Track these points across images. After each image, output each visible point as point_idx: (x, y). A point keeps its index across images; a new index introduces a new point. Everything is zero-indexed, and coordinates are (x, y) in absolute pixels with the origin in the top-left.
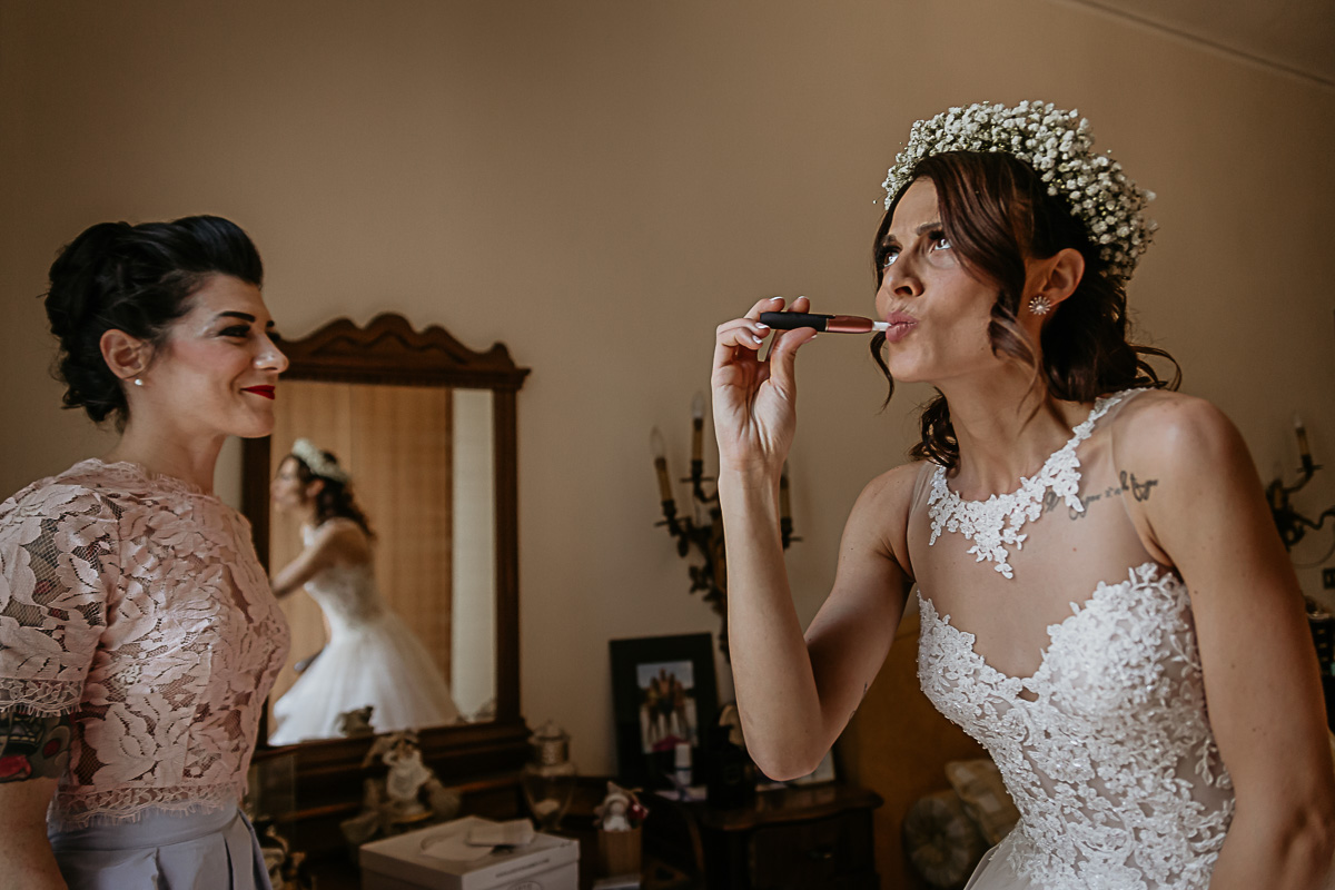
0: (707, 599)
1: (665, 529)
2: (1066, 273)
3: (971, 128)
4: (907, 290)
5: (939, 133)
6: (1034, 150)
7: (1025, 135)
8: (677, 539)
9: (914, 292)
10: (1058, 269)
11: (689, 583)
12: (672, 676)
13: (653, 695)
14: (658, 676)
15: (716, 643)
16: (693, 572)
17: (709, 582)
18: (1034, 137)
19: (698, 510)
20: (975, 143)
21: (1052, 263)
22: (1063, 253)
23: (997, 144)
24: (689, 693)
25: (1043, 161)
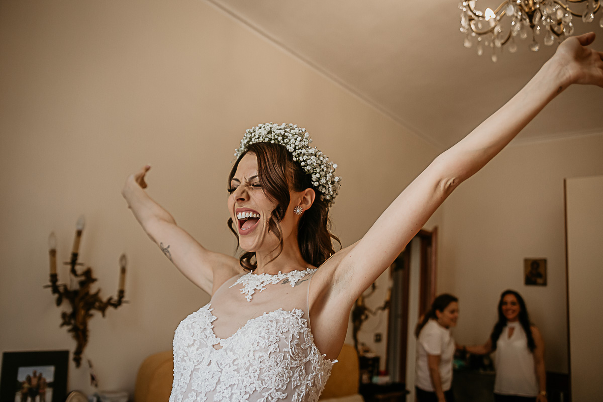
0: (70, 331)
1: (50, 290)
2: (309, 198)
3: (264, 133)
4: (243, 200)
5: (253, 135)
6: (287, 144)
7: (284, 137)
8: (56, 296)
9: (246, 200)
10: (305, 196)
11: (60, 321)
12: (41, 374)
13: (26, 385)
14: (32, 375)
15: (71, 356)
16: (64, 315)
17: (73, 322)
18: (287, 138)
19: (71, 280)
20: (266, 139)
21: (303, 194)
22: (307, 190)
23: (274, 140)
24: (50, 385)
25: (290, 148)
